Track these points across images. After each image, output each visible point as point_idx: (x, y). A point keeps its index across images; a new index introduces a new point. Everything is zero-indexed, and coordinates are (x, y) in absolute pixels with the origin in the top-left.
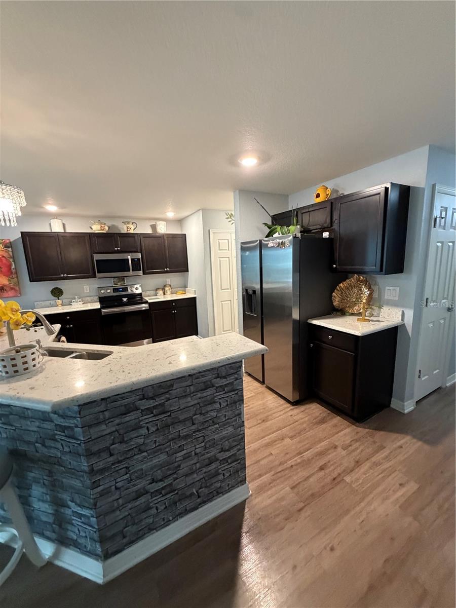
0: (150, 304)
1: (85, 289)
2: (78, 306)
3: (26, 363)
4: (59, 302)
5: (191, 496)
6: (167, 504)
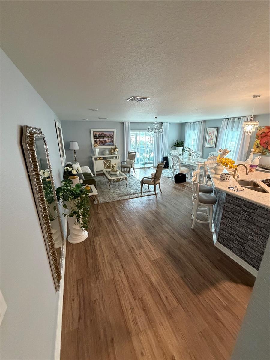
3: (224, 178)
5: (249, 256)
6: (239, 248)
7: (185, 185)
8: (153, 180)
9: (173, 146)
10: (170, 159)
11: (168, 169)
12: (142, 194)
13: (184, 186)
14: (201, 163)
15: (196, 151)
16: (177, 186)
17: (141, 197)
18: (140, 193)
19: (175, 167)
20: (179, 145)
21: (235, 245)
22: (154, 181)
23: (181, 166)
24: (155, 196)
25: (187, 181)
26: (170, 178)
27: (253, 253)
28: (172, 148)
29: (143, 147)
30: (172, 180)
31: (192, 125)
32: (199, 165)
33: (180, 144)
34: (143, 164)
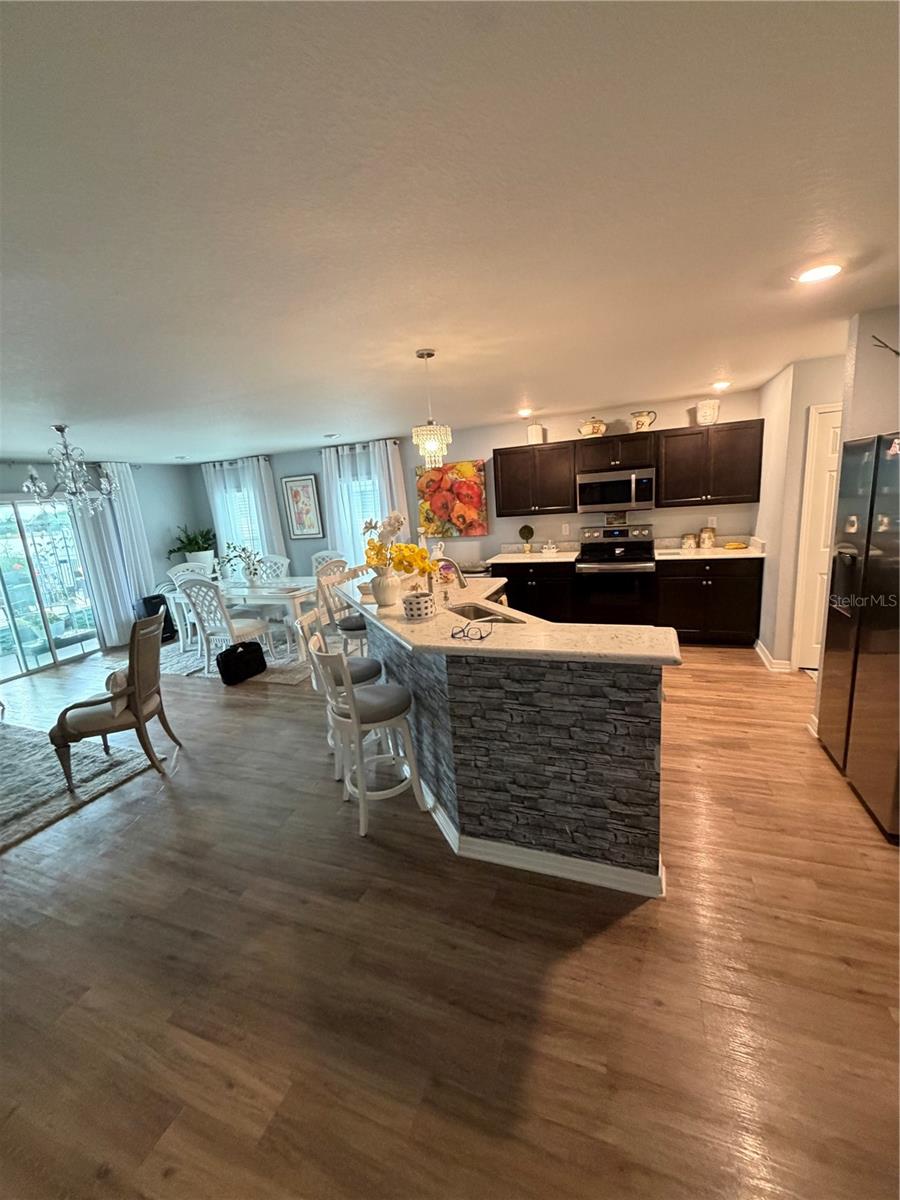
0: (659, 563)
1: (564, 530)
2: (550, 556)
3: (419, 610)
4: (527, 546)
5: (562, 832)
6: (530, 821)
7: (267, 680)
8: (122, 704)
9: (171, 552)
10: (175, 600)
11: (178, 640)
12: (77, 791)
13: (265, 686)
14: (298, 589)
15: (267, 555)
16: (239, 694)
17: (73, 810)
18: (64, 792)
19: (210, 626)
20: (197, 543)
21: (517, 817)
22: (128, 707)
23: (233, 617)
24: (153, 773)
25: (268, 664)
26: (200, 675)
27: (570, 815)
28: (169, 558)
29: (24, 581)
30: (211, 679)
31: (226, 473)
32: (294, 598)
33: (199, 538)
34: (42, 650)
